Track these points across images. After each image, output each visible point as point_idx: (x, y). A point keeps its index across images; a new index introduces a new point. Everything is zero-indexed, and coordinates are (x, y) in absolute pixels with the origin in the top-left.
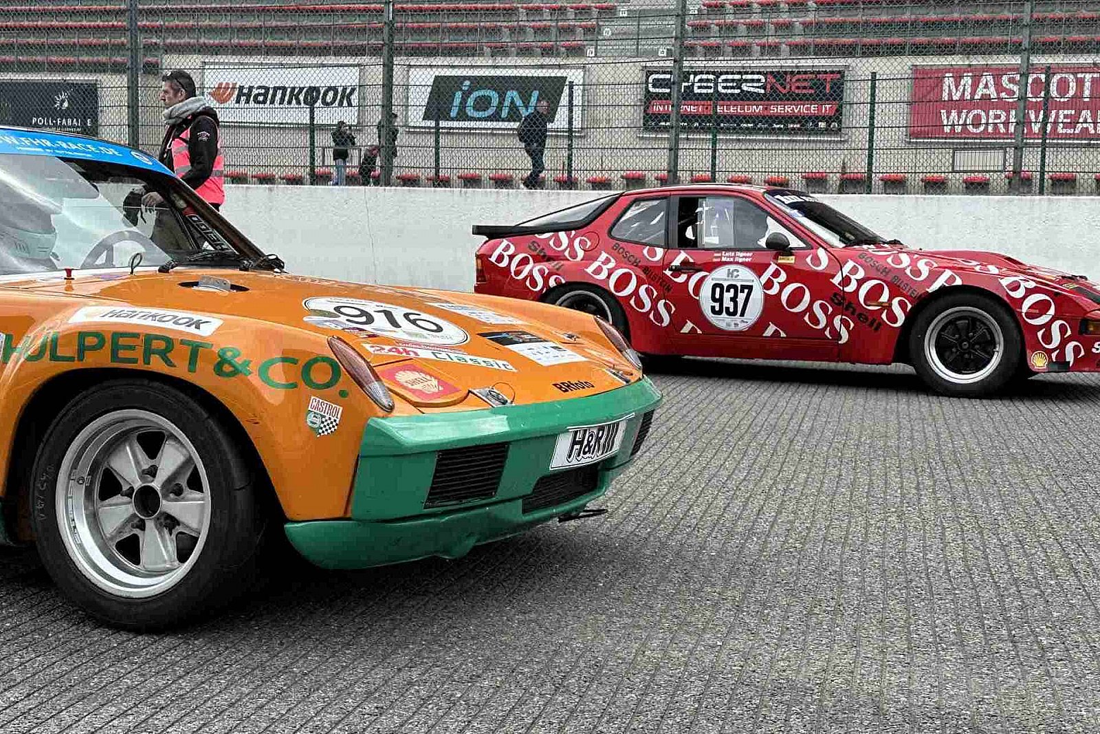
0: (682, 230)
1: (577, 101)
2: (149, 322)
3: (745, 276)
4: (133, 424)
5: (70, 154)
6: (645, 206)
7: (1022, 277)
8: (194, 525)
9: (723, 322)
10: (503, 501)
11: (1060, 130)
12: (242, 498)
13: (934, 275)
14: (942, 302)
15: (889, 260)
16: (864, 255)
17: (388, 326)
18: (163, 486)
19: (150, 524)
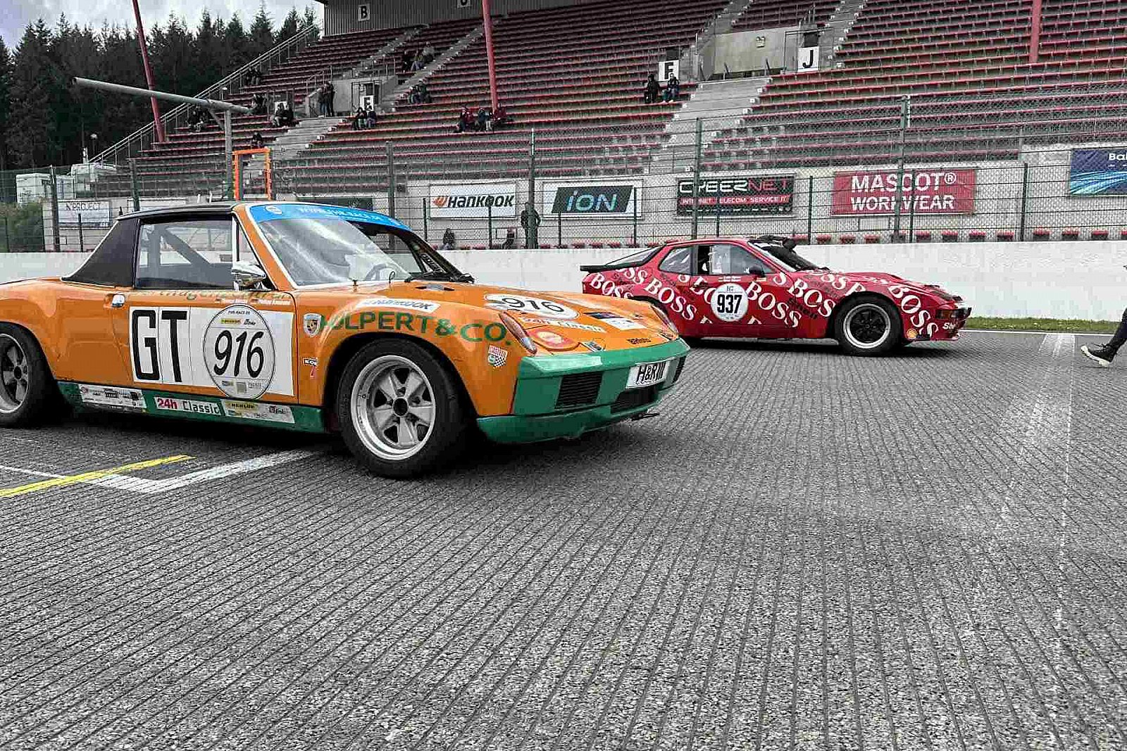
0: (700, 266)
1: (639, 197)
2: (399, 306)
3: (738, 290)
4: (393, 364)
5: (354, 219)
6: (679, 251)
7: (901, 285)
8: (426, 419)
9: (725, 317)
10: (598, 406)
11: (922, 208)
12: (453, 405)
13: (849, 286)
14: (854, 301)
15: (822, 278)
16: (807, 276)
17: (533, 309)
18: (409, 399)
19: (402, 420)
